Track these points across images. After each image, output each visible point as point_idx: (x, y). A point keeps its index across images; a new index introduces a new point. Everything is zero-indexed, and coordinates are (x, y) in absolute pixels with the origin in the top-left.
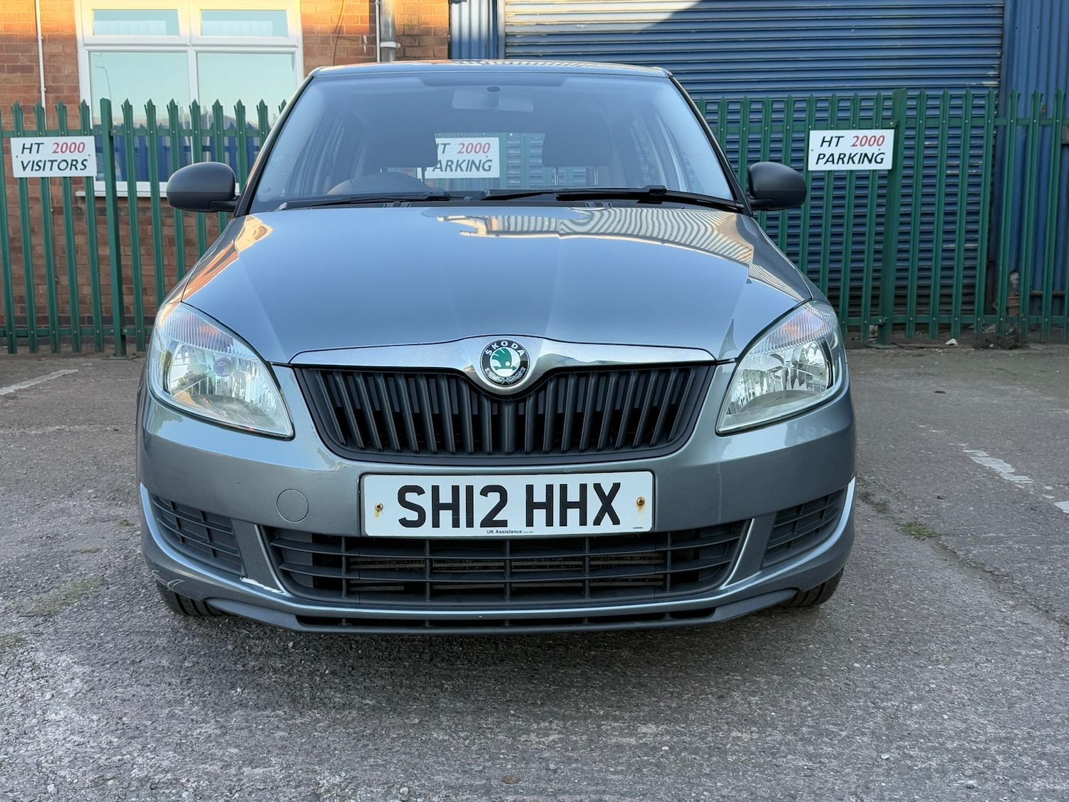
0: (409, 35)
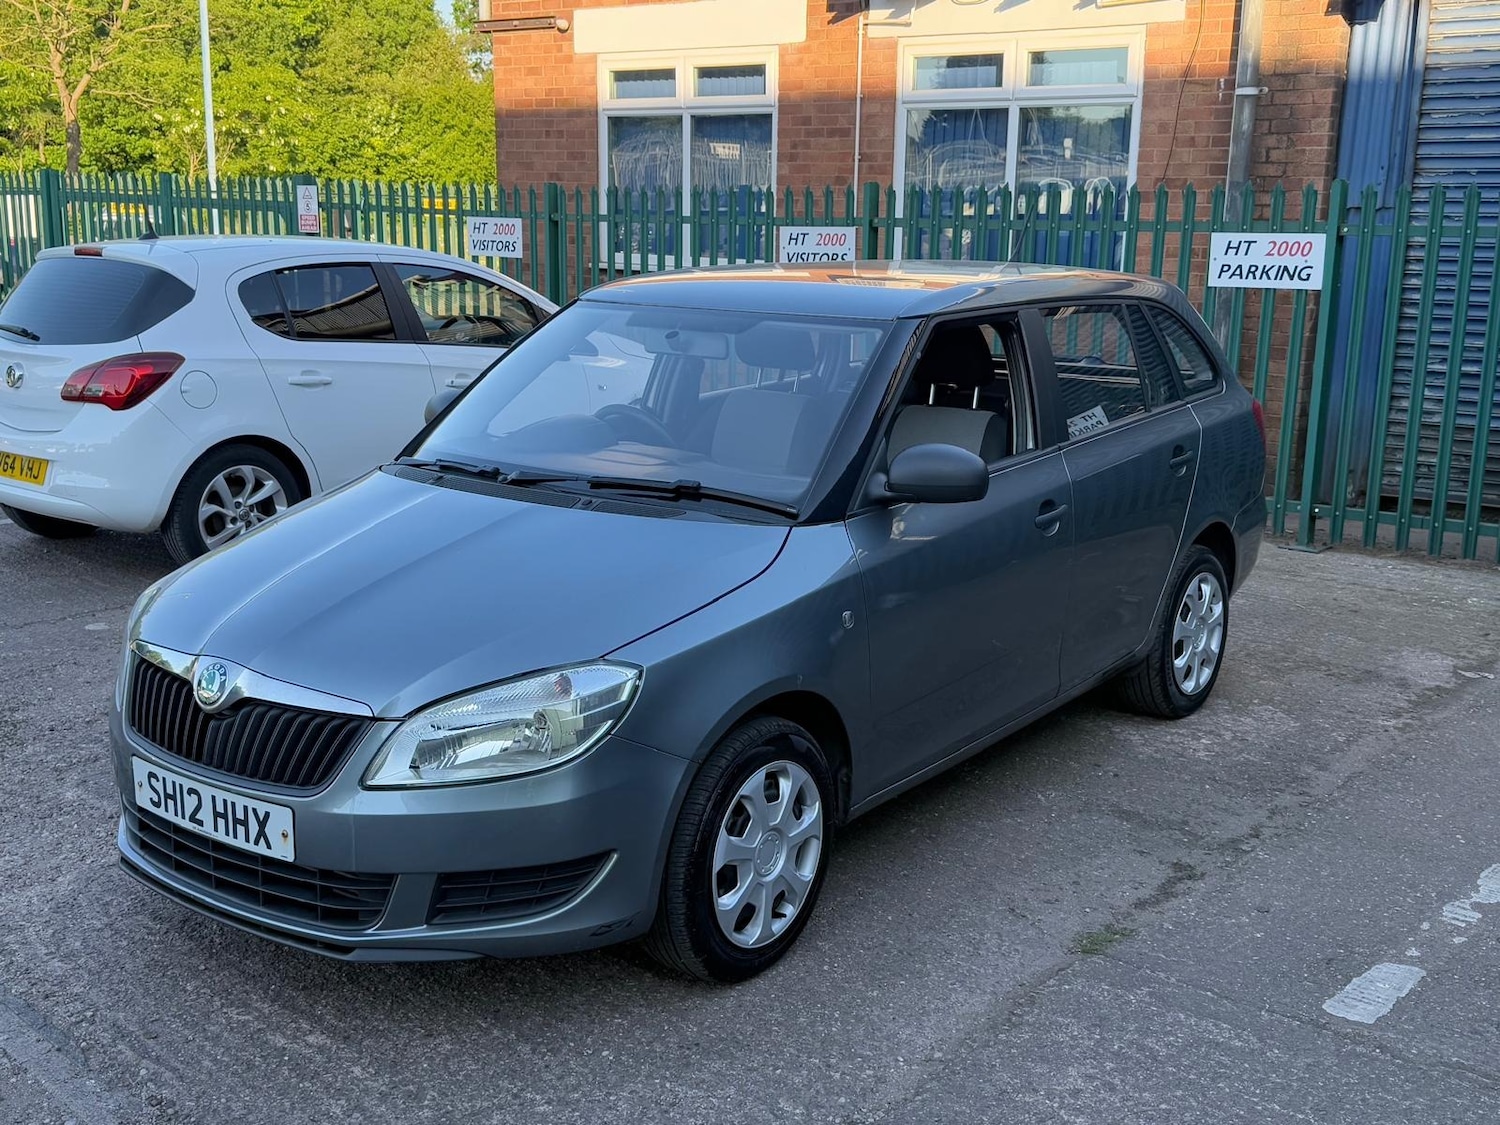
0: (1281, 75)
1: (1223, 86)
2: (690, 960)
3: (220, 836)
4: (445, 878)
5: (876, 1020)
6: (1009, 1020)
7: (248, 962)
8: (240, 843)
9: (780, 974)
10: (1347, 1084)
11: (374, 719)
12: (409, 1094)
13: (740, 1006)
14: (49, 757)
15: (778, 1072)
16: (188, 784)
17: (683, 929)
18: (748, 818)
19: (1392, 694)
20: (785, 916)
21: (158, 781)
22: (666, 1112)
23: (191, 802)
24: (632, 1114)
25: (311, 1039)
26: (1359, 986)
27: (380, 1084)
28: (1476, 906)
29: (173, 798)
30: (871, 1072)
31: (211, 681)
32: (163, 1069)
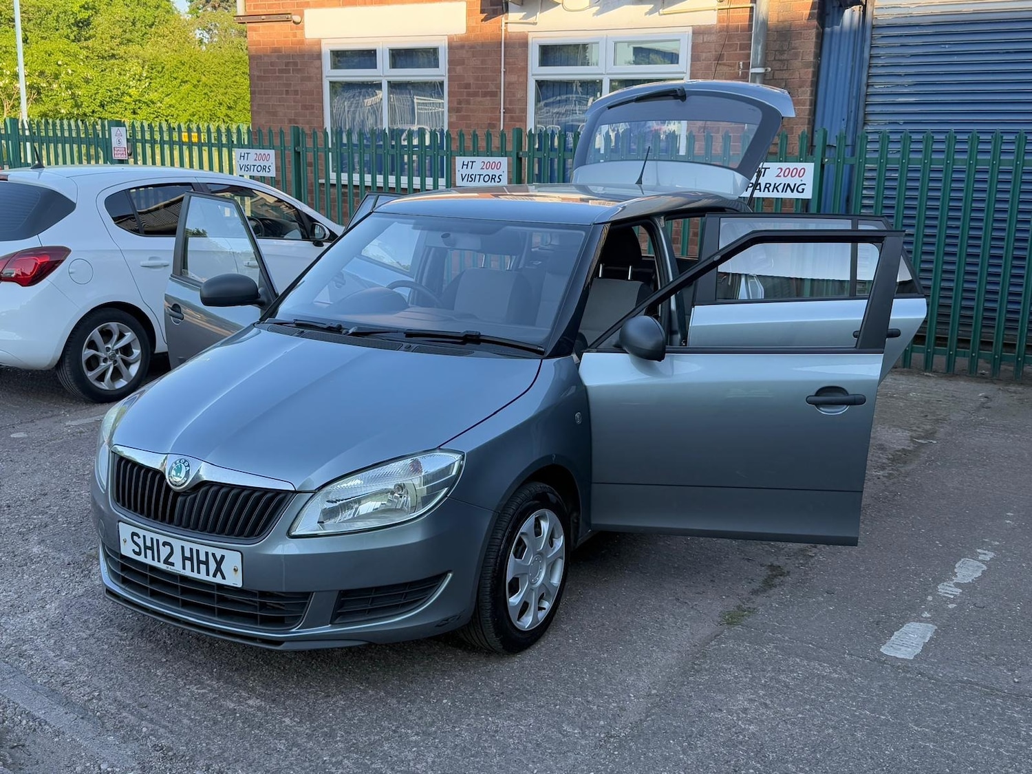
0: (779, 60)
1: (741, 67)
2: (494, 640)
3: (188, 573)
4: (344, 594)
5: (610, 672)
6: (693, 668)
7: (194, 655)
8: (202, 576)
9: (543, 646)
10: (906, 696)
11: (296, 492)
12: (325, 734)
13: (523, 667)
14: (13, 526)
15: (558, 707)
16: (162, 539)
17: (489, 619)
18: (525, 547)
19: (877, 455)
20: (544, 609)
21: (139, 537)
22: (494, 736)
23: (165, 551)
24: (472, 739)
25: (251, 702)
26: (899, 637)
27: (305, 728)
28: (958, 585)
29: (151, 548)
30: (615, 705)
31: (179, 470)
32: (157, 727)
